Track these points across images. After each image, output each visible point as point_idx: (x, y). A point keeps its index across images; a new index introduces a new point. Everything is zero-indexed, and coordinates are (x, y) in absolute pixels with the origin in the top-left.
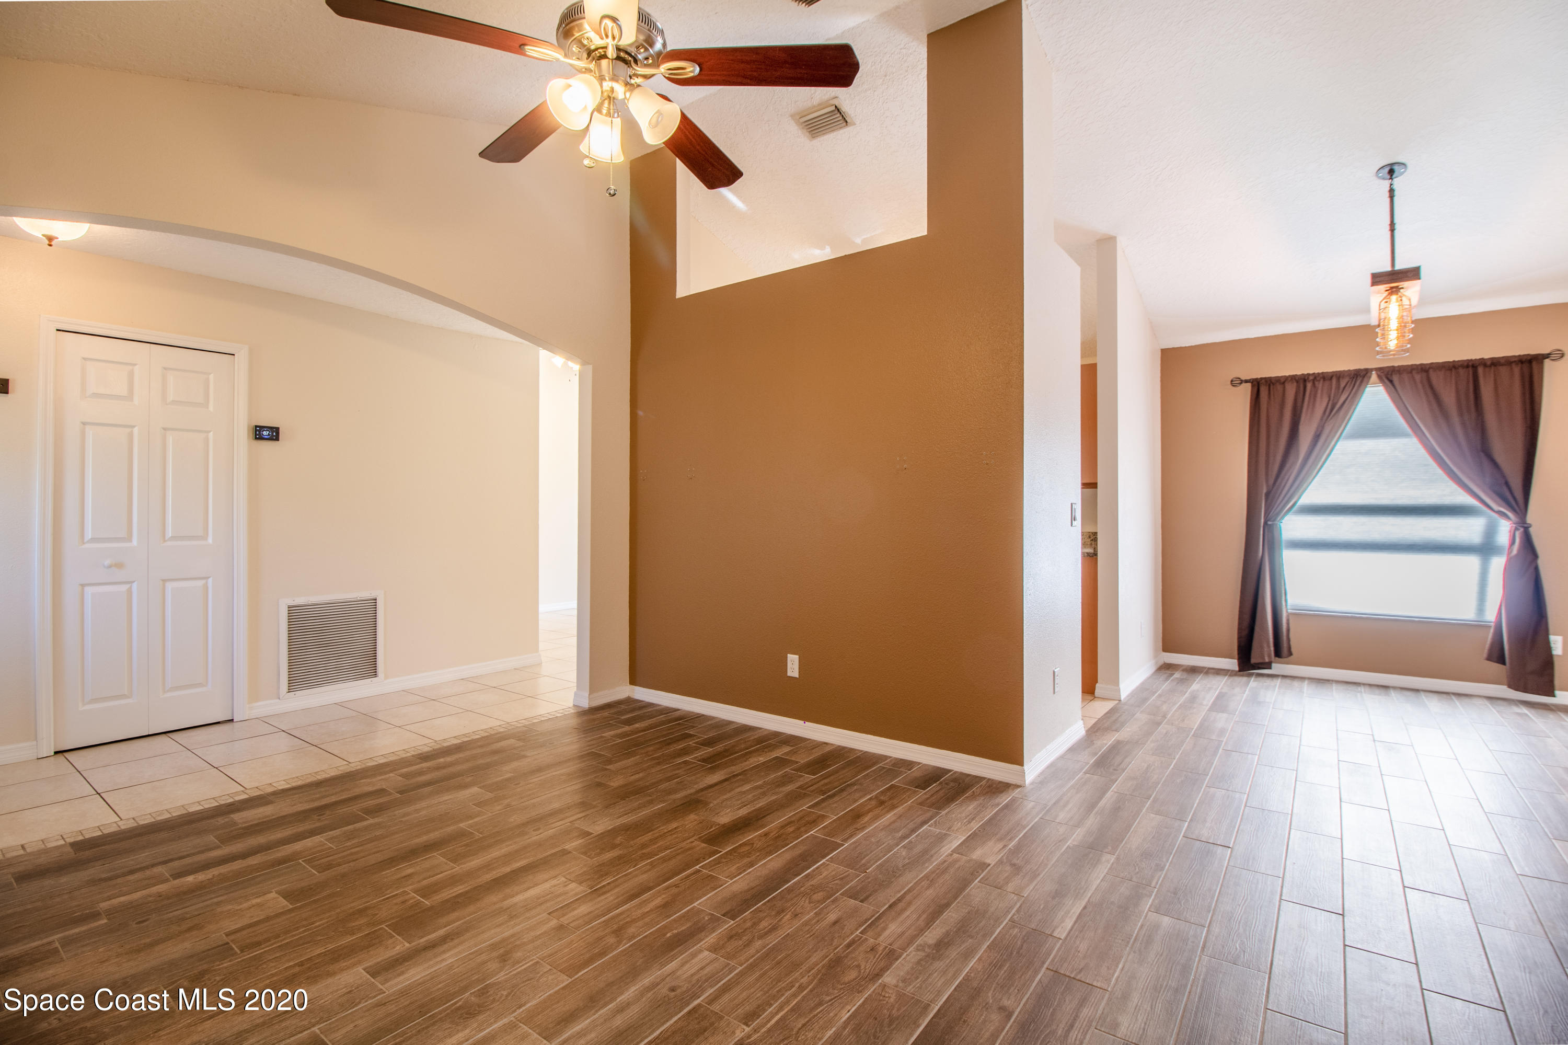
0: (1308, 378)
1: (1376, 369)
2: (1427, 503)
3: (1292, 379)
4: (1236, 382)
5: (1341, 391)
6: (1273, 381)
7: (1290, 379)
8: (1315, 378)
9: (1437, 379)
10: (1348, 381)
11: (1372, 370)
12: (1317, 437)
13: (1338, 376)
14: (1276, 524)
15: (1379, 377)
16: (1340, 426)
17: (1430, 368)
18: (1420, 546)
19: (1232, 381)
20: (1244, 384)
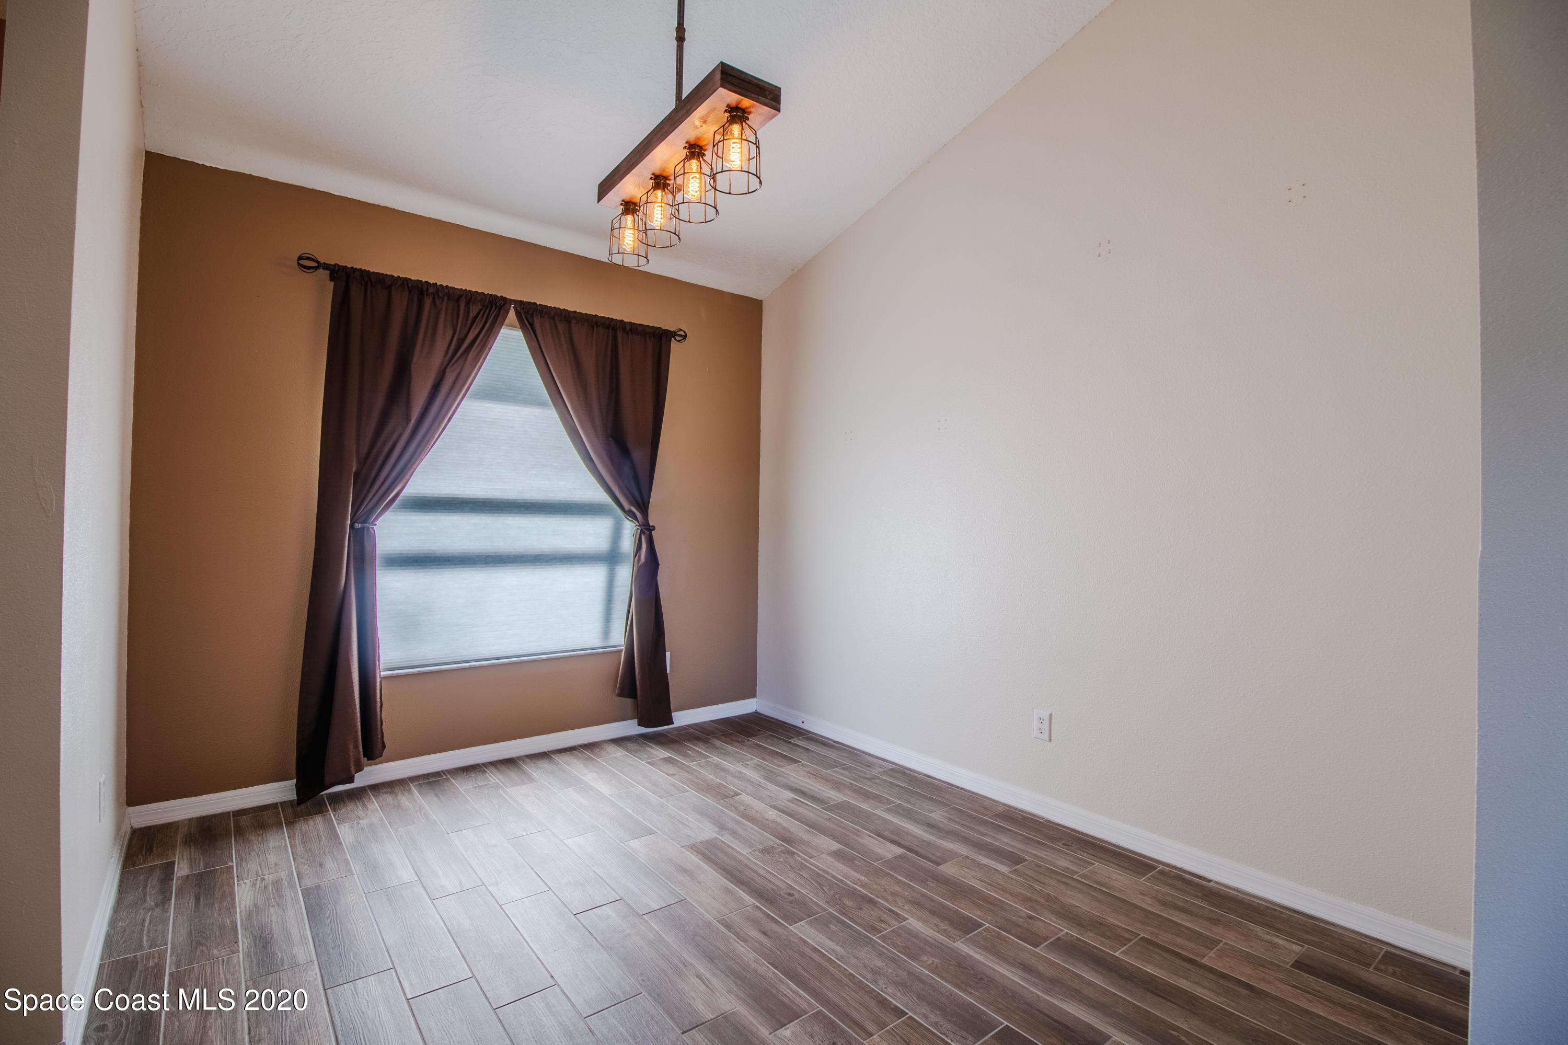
0: (427, 290)
1: (516, 302)
2: (556, 499)
3: (403, 284)
4: (306, 263)
5: (469, 322)
6: (373, 280)
7: (400, 283)
8: (437, 292)
9: (580, 334)
10: (480, 310)
11: (511, 301)
12: (436, 387)
13: (469, 297)
14: (368, 528)
15: (518, 314)
16: (469, 376)
17: (574, 318)
18: (547, 555)
19: (300, 258)
20: (321, 271)
